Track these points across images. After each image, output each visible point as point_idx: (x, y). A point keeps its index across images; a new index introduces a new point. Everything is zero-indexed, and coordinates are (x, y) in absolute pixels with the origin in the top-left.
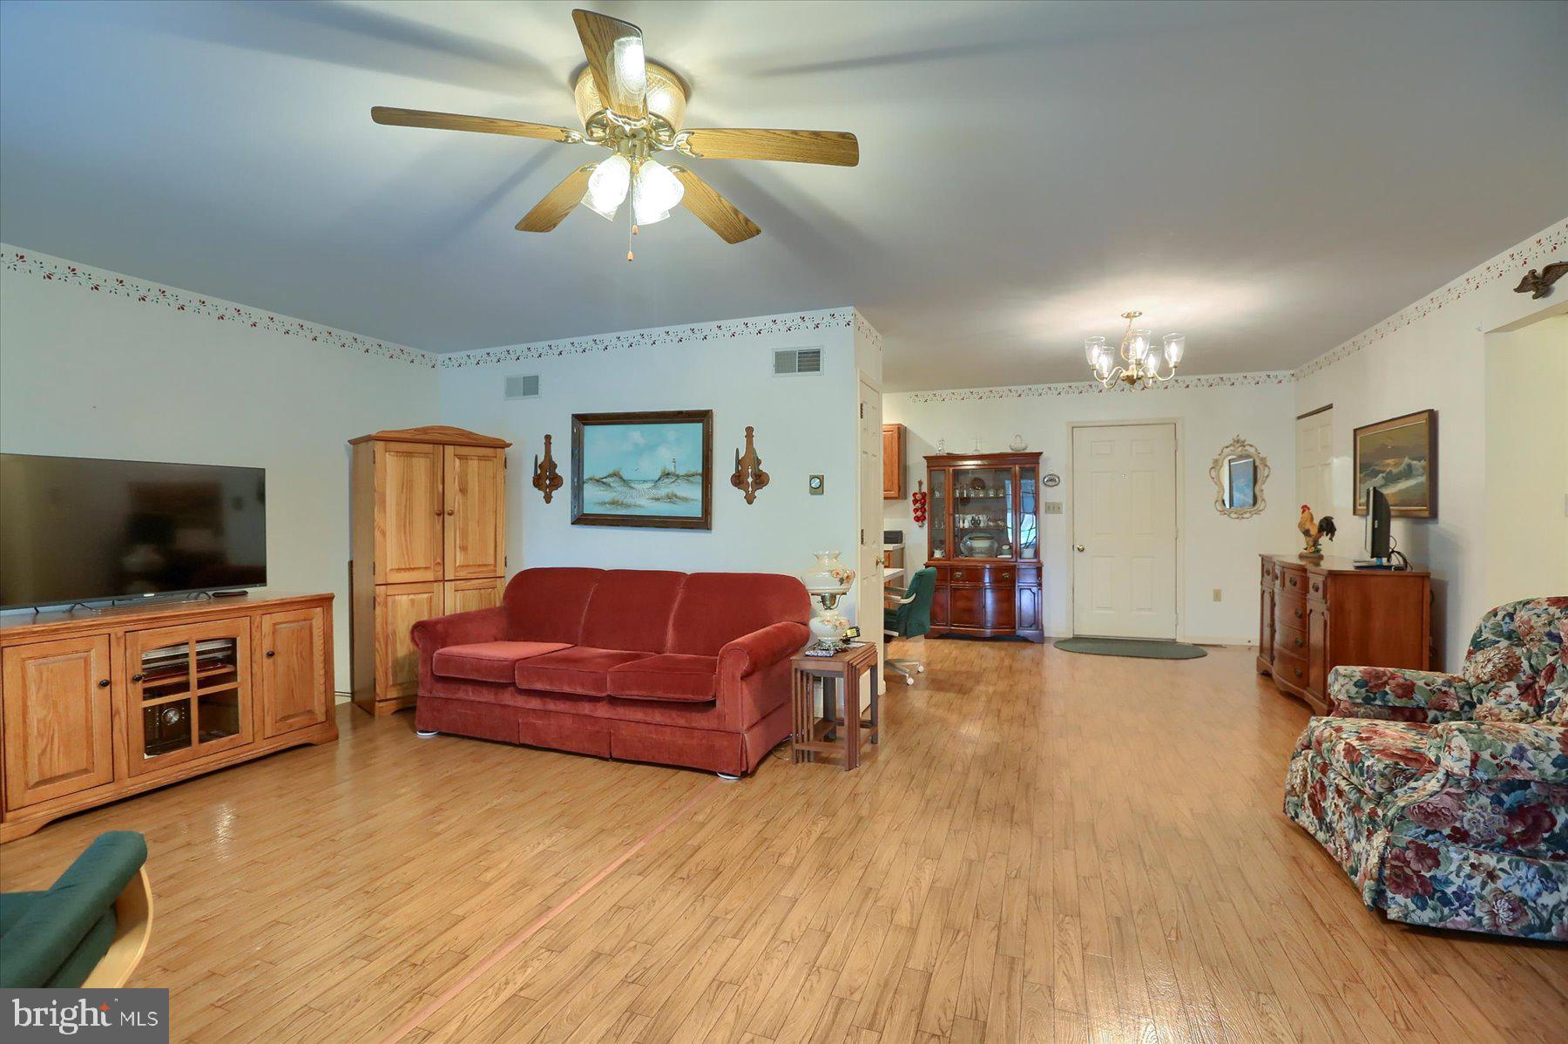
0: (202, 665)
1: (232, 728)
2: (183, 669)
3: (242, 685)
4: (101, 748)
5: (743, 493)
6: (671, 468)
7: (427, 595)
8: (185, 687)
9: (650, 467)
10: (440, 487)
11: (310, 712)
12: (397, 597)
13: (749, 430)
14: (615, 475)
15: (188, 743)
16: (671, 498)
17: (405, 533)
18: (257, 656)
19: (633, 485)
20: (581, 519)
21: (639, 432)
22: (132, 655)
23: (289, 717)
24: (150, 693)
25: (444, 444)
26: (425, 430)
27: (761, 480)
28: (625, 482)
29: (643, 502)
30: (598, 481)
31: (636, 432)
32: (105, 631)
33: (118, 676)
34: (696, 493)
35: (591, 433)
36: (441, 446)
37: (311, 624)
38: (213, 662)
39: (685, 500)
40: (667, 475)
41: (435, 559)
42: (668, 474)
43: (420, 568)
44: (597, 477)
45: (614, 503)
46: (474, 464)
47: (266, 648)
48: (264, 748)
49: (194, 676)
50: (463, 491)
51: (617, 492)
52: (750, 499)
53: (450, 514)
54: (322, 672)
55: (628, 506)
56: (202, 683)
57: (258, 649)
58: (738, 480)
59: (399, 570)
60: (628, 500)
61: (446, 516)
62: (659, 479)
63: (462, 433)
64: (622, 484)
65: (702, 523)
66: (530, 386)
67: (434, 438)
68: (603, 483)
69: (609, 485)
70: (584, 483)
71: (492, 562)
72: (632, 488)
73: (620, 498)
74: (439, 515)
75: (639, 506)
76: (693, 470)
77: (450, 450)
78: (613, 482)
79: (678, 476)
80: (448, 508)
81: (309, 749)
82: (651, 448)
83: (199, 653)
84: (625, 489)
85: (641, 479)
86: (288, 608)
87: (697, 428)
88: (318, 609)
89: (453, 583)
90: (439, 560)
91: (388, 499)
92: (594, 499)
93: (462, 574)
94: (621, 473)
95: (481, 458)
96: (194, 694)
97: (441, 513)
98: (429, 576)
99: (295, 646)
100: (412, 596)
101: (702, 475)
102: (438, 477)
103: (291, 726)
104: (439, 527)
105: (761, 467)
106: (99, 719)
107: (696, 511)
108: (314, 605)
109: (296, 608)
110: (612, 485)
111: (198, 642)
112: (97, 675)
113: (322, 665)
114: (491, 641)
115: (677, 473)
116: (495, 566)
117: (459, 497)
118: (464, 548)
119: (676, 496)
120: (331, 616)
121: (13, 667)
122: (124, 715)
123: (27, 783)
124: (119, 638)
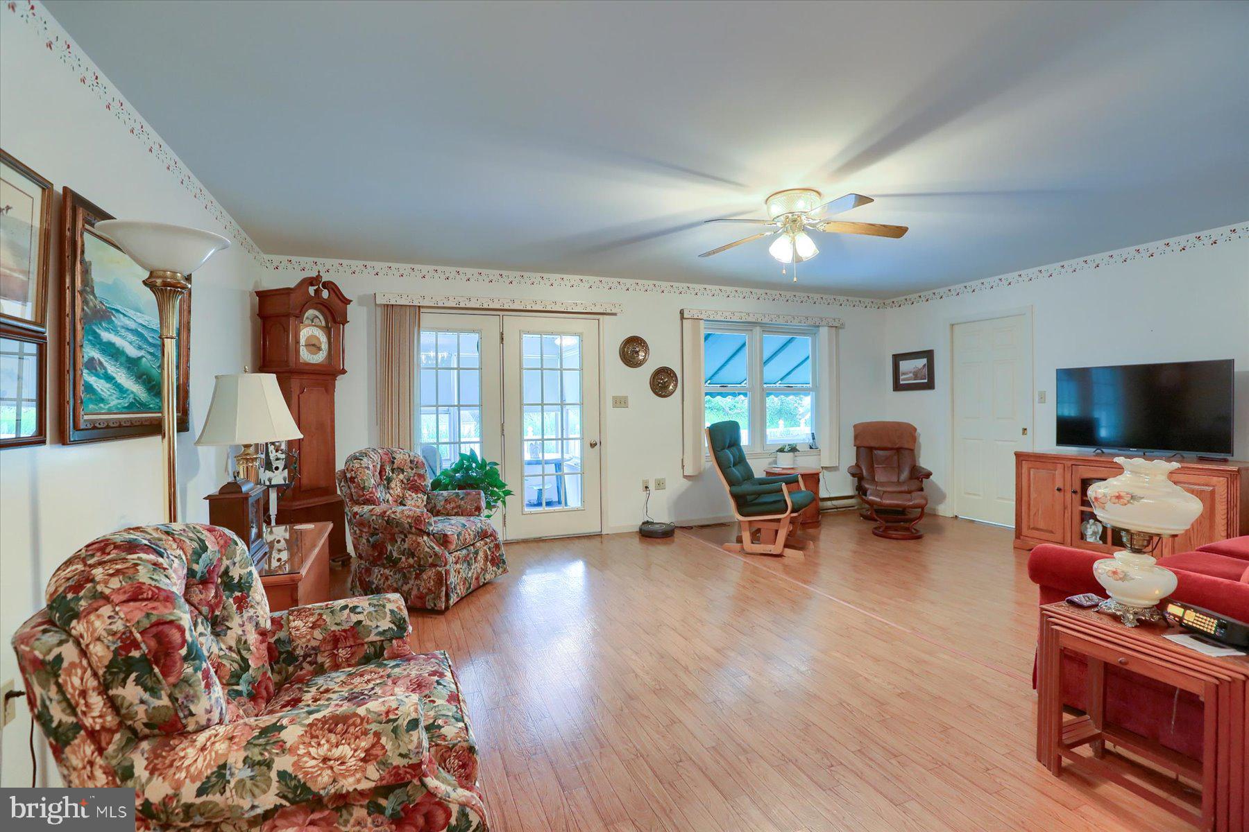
4: (1059, 522)
22: (1075, 478)
32: (1062, 462)
33: (1068, 488)
106: (1059, 508)
112: (1059, 484)
121: (1025, 470)
122: (1070, 510)
123: (1029, 526)
124: (1068, 467)
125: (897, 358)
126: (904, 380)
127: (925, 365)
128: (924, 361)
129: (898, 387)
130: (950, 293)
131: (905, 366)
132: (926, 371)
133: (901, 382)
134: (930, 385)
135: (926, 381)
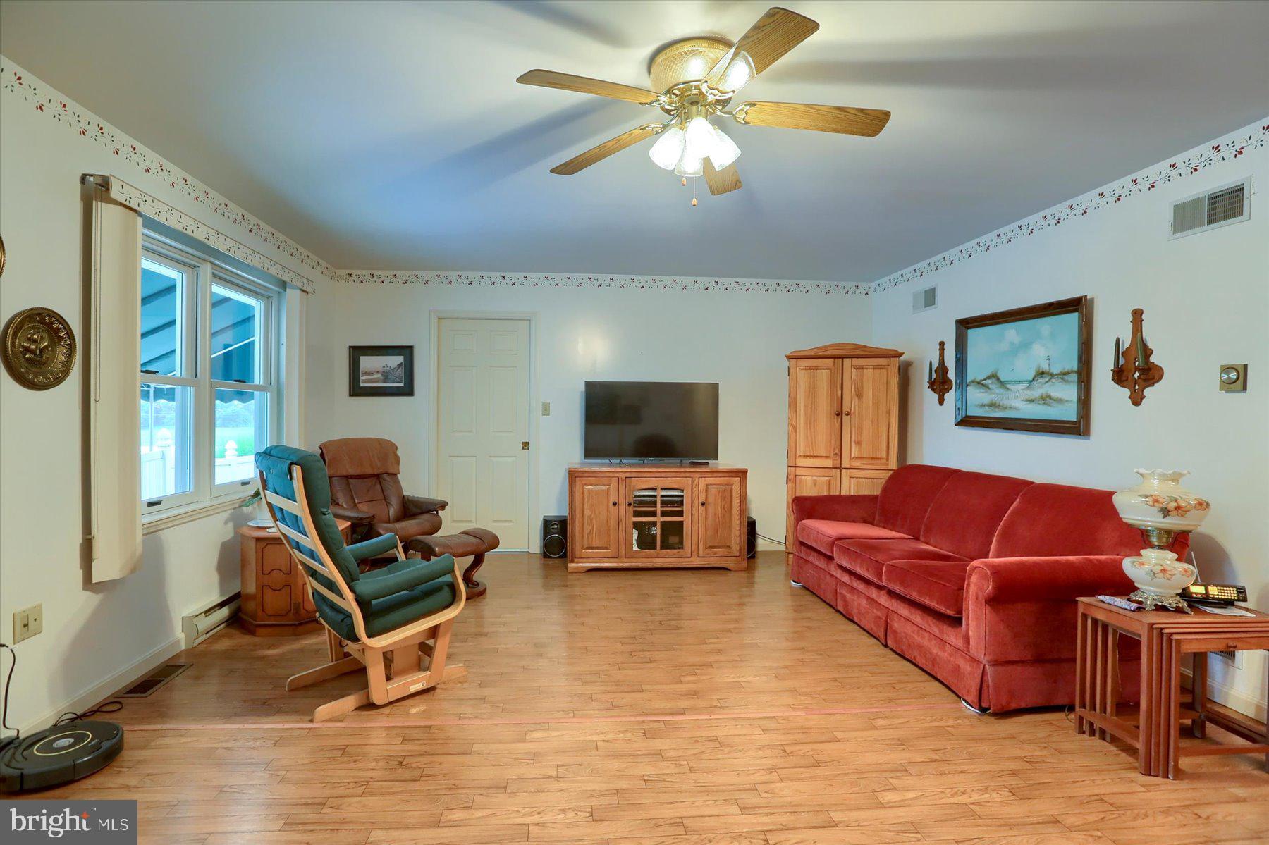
0: (664, 503)
1: (680, 545)
2: (654, 504)
3: (686, 519)
4: (613, 536)
5: (1127, 392)
6: (1045, 367)
7: (827, 478)
8: (654, 514)
9: (1024, 367)
10: (839, 393)
11: (729, 547)
12: (803, 477)
13: (1137, 315)
14: (993, 376)
15: (655, 548)
16: (1046, 399)
17: (810, 428)
18: (695, 504)
19: (1008, 386)
20: (966, 422)
21: (1014, 330)
22: (628, 490)
23: (714, 547)
24: (637, 514)
25: (843, 358)
26: (826, 348)
27: (1151, 374)
28: (1002, 384)
29: (1017, 403)
30: (979, 383)
31: (1011, 331)
32: (616, 475)
33: (622, 501)
34: (1069, 392)
35: (974, 335)
36: (841, 360)
37: (732, 488)
38: (672, 503)
39: (1060, 401)
40: (1041, 374)
41: (834, 450)
42: (1043, 373)
43: (821, 457)
44: (978, 380)
45: (993, 405)
46: (869, 373)
47: (702, 499)
48: (696, 562)
49: (659, 509)
50: (859, 395)
51: (995, 394)
52: (1137, 400)
53: (847, 415)
54: (738, 522)
55: (1005, 408)
56: (663, 514)
57: (696, 499)
58: (1120, 376)
59: (806, 456)
60: (1005, 402)
61: (844, 417)
62: (1034, 379)
63: (858, 347)
64: (999, 385)
65: (1078, 427)
66: (930, 298)
67: (834, 354)
68: (983, 384)
69: (988, 388)
70: (967, 385)
71: (884, 455)
72: (1008, 389)
73: (997, 400)
74: (838, 415)
75: (1015, 408)
76: (1068, 368)
77: (847, 362)
78: (991, 383)
79: (1052, 375)
80: (845, 409)
81: (726, 572)
82: (1026, 346)
83: (662, 496)
84: (1002, 391)
85: (1017, 379)
86: (715, 475)
87: (1072, 319)
88: (737, 478)
89: (849, 470)
90: (837, 451)
91: (798, 402)
92: (977, 401)
93: (857, 464)
94: (999, 374)
95: (876, 367)
96: (659, 519)
97: (839, 414)
98: (829, 463)
99: (720, 500)
100: (815, 478)
101: (1079, 373)
102: (838, 384)
103: (716, 553)
104: (838, 425)
105: (1152, 359)
106: (613, 522)
107: (1069, 413)
108: (733, 475)
109: (720, 475)
110: (990, 386)
111: (661, 489)
112: (613, 498)
113: (738, 517)
114: (860, 522)
115: (1051, 371)
116: (887, 459)
117: (855, 400)
118: (859, 443)
119: (1050, 397)
120: (746, 484)
121: (578, 488)
122: (624, 524)
123: (583, 546)
124: (622, 481)
125: (356, 352)
126: (365, 381)
127: (400, 365)
128: (400, 359)
129: (356, 390)
130: (438, 280)
131: (367, 362)
132: (402, 372)
133: (362, 385)
134: (408, 391)
135: (402, 385)
